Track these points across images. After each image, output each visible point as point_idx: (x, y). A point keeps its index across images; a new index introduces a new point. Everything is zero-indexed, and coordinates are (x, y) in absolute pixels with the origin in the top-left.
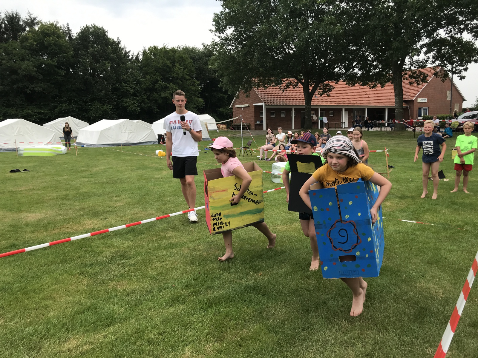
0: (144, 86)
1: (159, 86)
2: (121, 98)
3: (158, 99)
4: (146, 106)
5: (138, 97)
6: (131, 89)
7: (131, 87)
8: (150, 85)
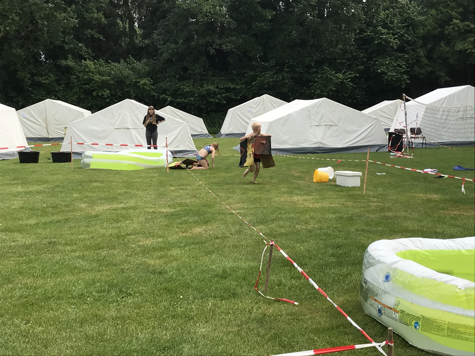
0: (421, 31)
1: (453, 29)
2: (376, 57)
3: (448, 56)
4: (421, 71)
5: (408, 53)
6: (396, 38)
7: (393, 35)
8: (435, 28)
